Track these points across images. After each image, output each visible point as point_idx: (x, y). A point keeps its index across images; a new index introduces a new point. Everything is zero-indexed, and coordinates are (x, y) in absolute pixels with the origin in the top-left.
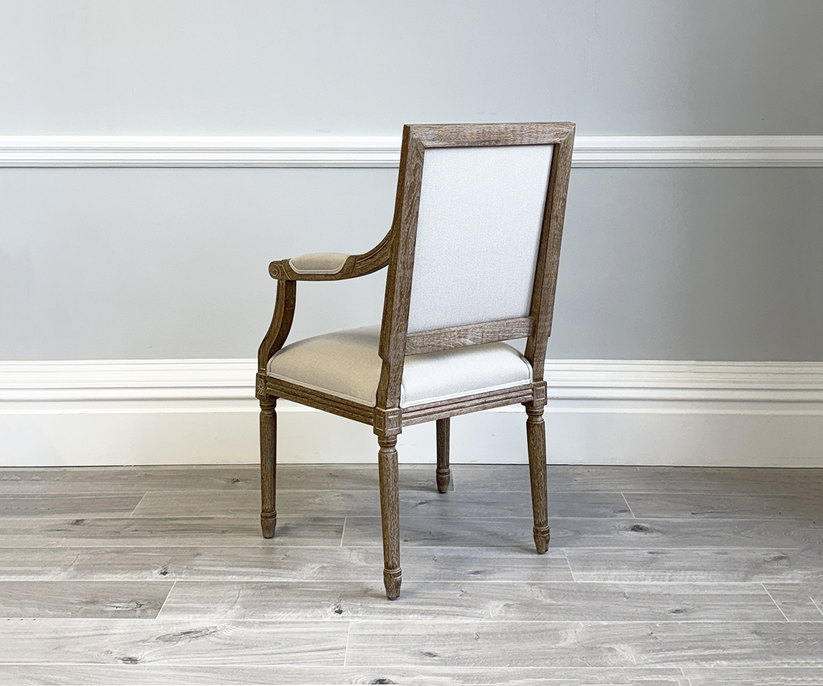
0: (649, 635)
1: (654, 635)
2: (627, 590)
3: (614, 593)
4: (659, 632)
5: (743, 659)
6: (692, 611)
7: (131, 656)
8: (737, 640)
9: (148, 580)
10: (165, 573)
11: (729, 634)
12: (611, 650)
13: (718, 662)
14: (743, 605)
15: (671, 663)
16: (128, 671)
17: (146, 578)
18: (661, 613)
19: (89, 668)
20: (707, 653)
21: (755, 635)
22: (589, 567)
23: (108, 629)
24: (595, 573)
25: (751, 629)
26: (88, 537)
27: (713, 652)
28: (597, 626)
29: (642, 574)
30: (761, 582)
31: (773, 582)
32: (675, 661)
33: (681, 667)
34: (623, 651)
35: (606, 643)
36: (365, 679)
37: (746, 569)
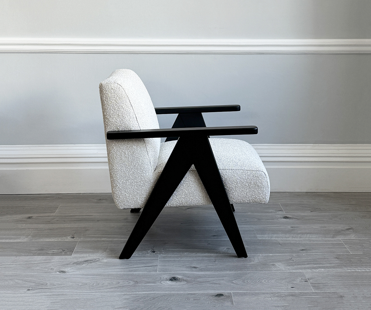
0: (290, 259)
1: (292, 259)
2: (281, 242)
3: (275, 243)
4: (294, 258)
5: (331, 268)
6: (309, 250)
7: (62, 270)
8: (328, 261)
9: (66, 240)
10: (73, 238)
11: (325, 258)
12: (273, 265)
13: (320, 269)
14: (331, 248)
15: (299, 270)
16: (62, 276)
17: (65, 239)
18: (296, 251)
19: (44, 275)
20: (315, 266)
21: (337, 259)
22: (264, 233)
23: (51, 260)
24: (267, 235)
25: (335, 257)
26: (36, 224)
27: (318, 265)
28: (267, 256)
29: (288, 235)
30: (340, 238)
31: (345, 238)
32: (301, 269)
33: (303, 271)
34: (279, 265)
35: (272, 262)
36: (167, 277)
37: (334, 233)
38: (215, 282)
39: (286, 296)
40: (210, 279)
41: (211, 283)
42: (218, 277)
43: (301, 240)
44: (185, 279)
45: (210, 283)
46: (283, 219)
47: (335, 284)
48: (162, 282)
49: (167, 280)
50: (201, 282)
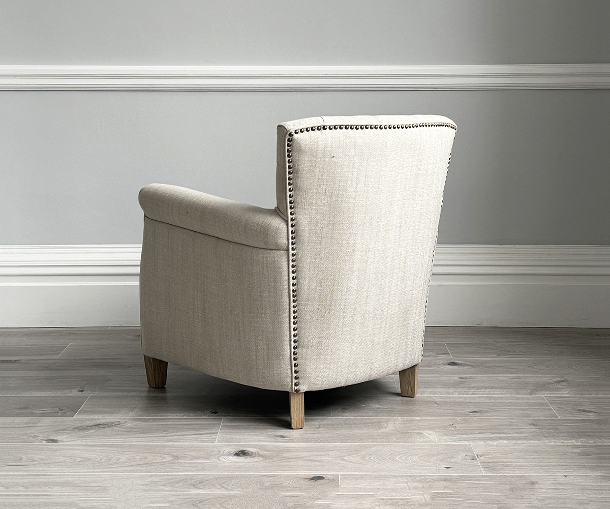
0: (451, 425)
1: (454, 425)
2: (438, 400)
3: (429, 401)
4: (459, 424)
5: (520, 439)
6: (486, 412)
7: (52, 438)
8: (518, 428)
9: (68, 395)
10: (82, 391)
11: (512, 425)
12: (419, 434)
13: (501, 441)
15: (464, 442)
16: (49, 447)
17: (67, 393)
18: (462, 413)
20: (493, 435)
21: (533, 427)
23: (37, 423)
25: (530, 422)
27: (498, 435)
28: (411, 420)
29: (452, 390)
30: (543, 396)
31: (552, 396)
32: (468, 440)
33: (471, 443)
34: (429, 434)
35: (417, 430)
36: (230, 450)
37: (533, 388)
38: (312, 458)
39: (434, 480)
40: (304, 454)
41: (306, 460)
42: (320, 451)
43: (474, 397)
44: (261, 453)
45: (304, 460)
46: (447, 366)
47: (523, 464)
48: (220, 458)
49: (229, 454)
50: (289, 458)
